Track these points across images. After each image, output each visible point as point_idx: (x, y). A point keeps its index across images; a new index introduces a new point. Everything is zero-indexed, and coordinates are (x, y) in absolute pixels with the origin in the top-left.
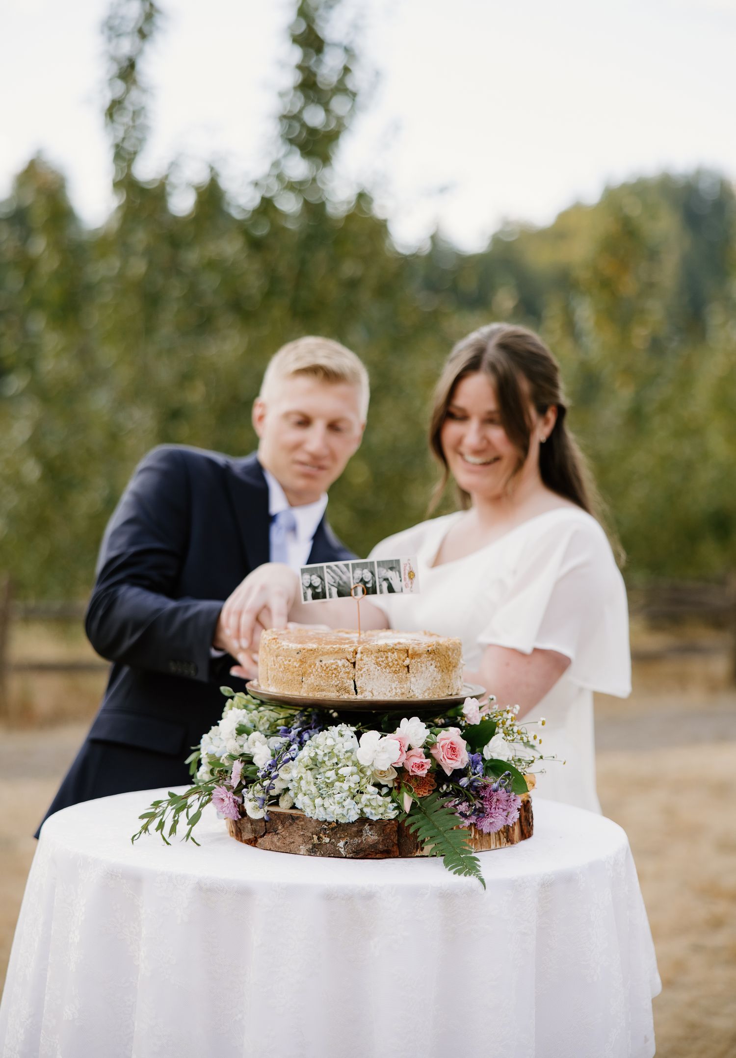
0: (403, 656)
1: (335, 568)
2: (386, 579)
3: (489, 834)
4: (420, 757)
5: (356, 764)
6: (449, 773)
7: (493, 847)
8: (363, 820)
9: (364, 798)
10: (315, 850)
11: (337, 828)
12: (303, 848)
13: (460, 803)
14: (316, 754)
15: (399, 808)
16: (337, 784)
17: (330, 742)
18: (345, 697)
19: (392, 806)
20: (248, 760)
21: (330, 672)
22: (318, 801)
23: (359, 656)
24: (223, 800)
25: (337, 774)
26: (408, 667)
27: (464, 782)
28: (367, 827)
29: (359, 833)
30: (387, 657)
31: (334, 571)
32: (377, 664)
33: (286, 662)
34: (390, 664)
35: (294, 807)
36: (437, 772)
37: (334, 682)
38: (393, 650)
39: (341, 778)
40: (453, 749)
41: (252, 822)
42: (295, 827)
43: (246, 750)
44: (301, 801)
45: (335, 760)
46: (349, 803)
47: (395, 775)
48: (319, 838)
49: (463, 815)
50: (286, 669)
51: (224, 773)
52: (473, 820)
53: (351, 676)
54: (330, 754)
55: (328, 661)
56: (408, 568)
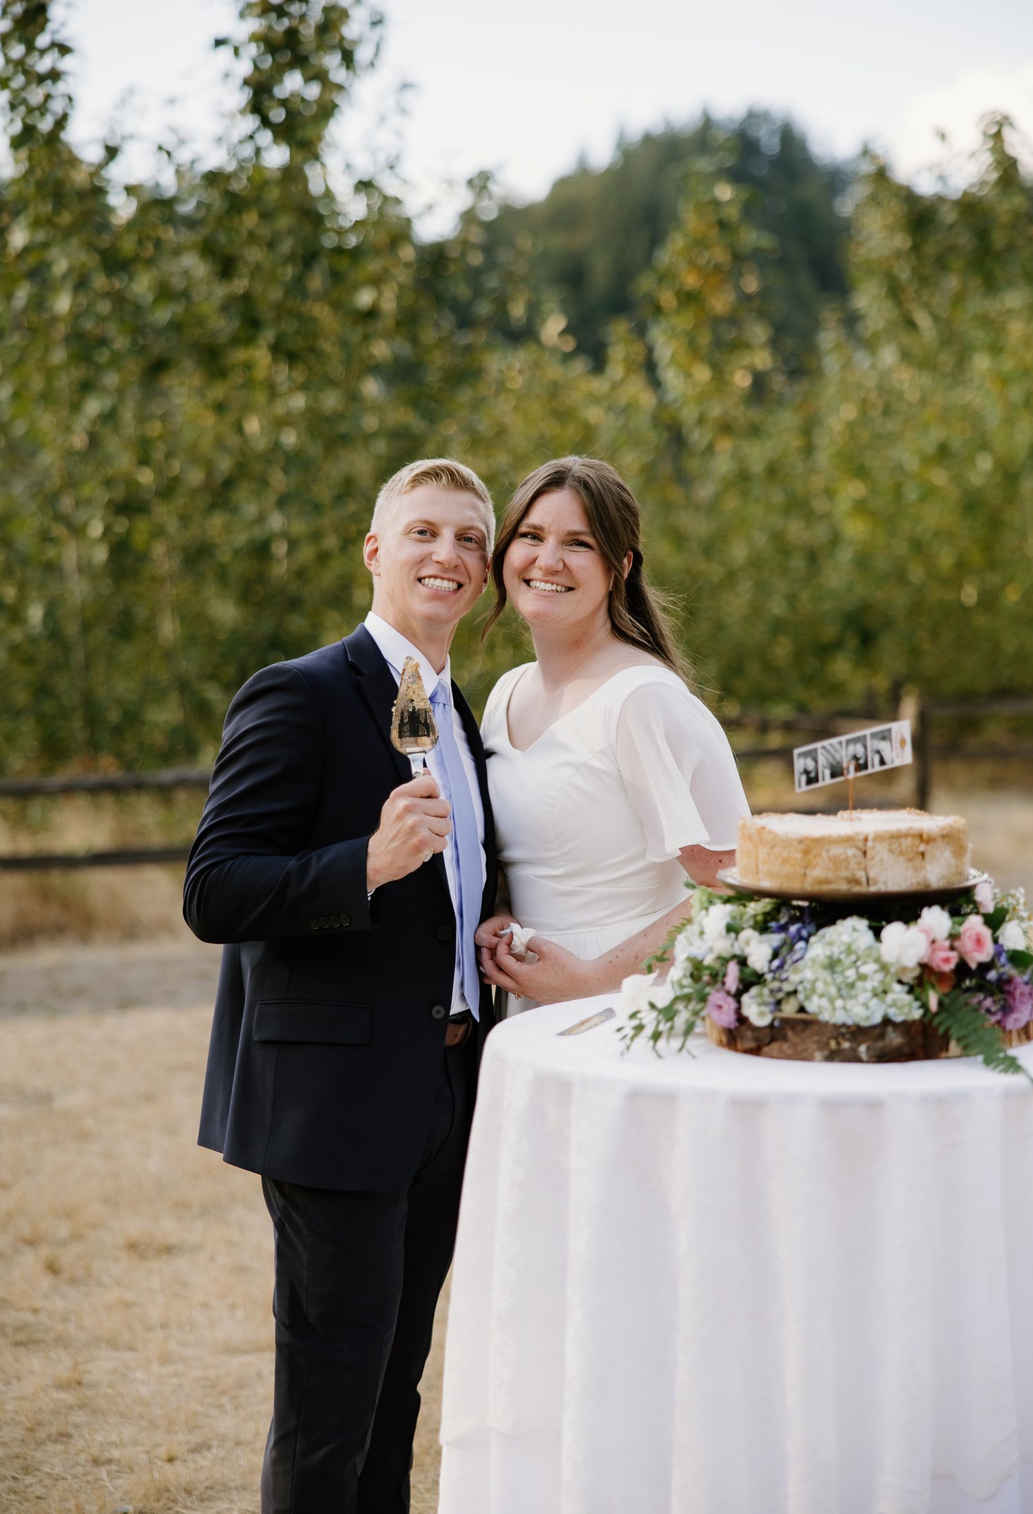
0: (917, 841)
1: (829, 747)
2: (878, 752)
3: (1010, 1032)
4: (945, 950)
5: (877, 960)
6: (973, 966)
7: (1014, 1044)
8: (887, 1021)
9: (890, 998)
10: (833, 1056)
11: (858, 1033)
12: (818, 1055)
13: (985, 999)
14: (832, 953)
15: (925, 1006)
16: (859, 984)
17: (845, 938)
18: (856, 889)
19: (917, 1004)
20: (742, 961)
21: (836, 862)
22: (839, 1003)
23: (870, 844)
24: (720, 1007)
25: (857, 972)
26: (923, 854)
27: (992, 975)
28: (890, 1029)
29: (882, 1036)
30: (900, 845)
31: (828, 751)
32: (891, 852)
33: (785, 854)
34: (904, 852)
35: (802, 1009)
36: (962, 968)
37: (844, 874)
38: (906, 835)
39: (862, 977)
40: (979, 942)
41: (755, 1029)
42: (808, 1032)
43: (737, 951)
44: (813, 1006)
45: (853, 958)
46: (874, 1003)
47: (917, 972)
48: (838, 1044)
49: (988, 1011)
50: (785, 861)
51: (717, 977)
52: (998, 1017)
53: (862, 866)
54: (849, 950)
55: (837, 851)
56: (899, 736)
